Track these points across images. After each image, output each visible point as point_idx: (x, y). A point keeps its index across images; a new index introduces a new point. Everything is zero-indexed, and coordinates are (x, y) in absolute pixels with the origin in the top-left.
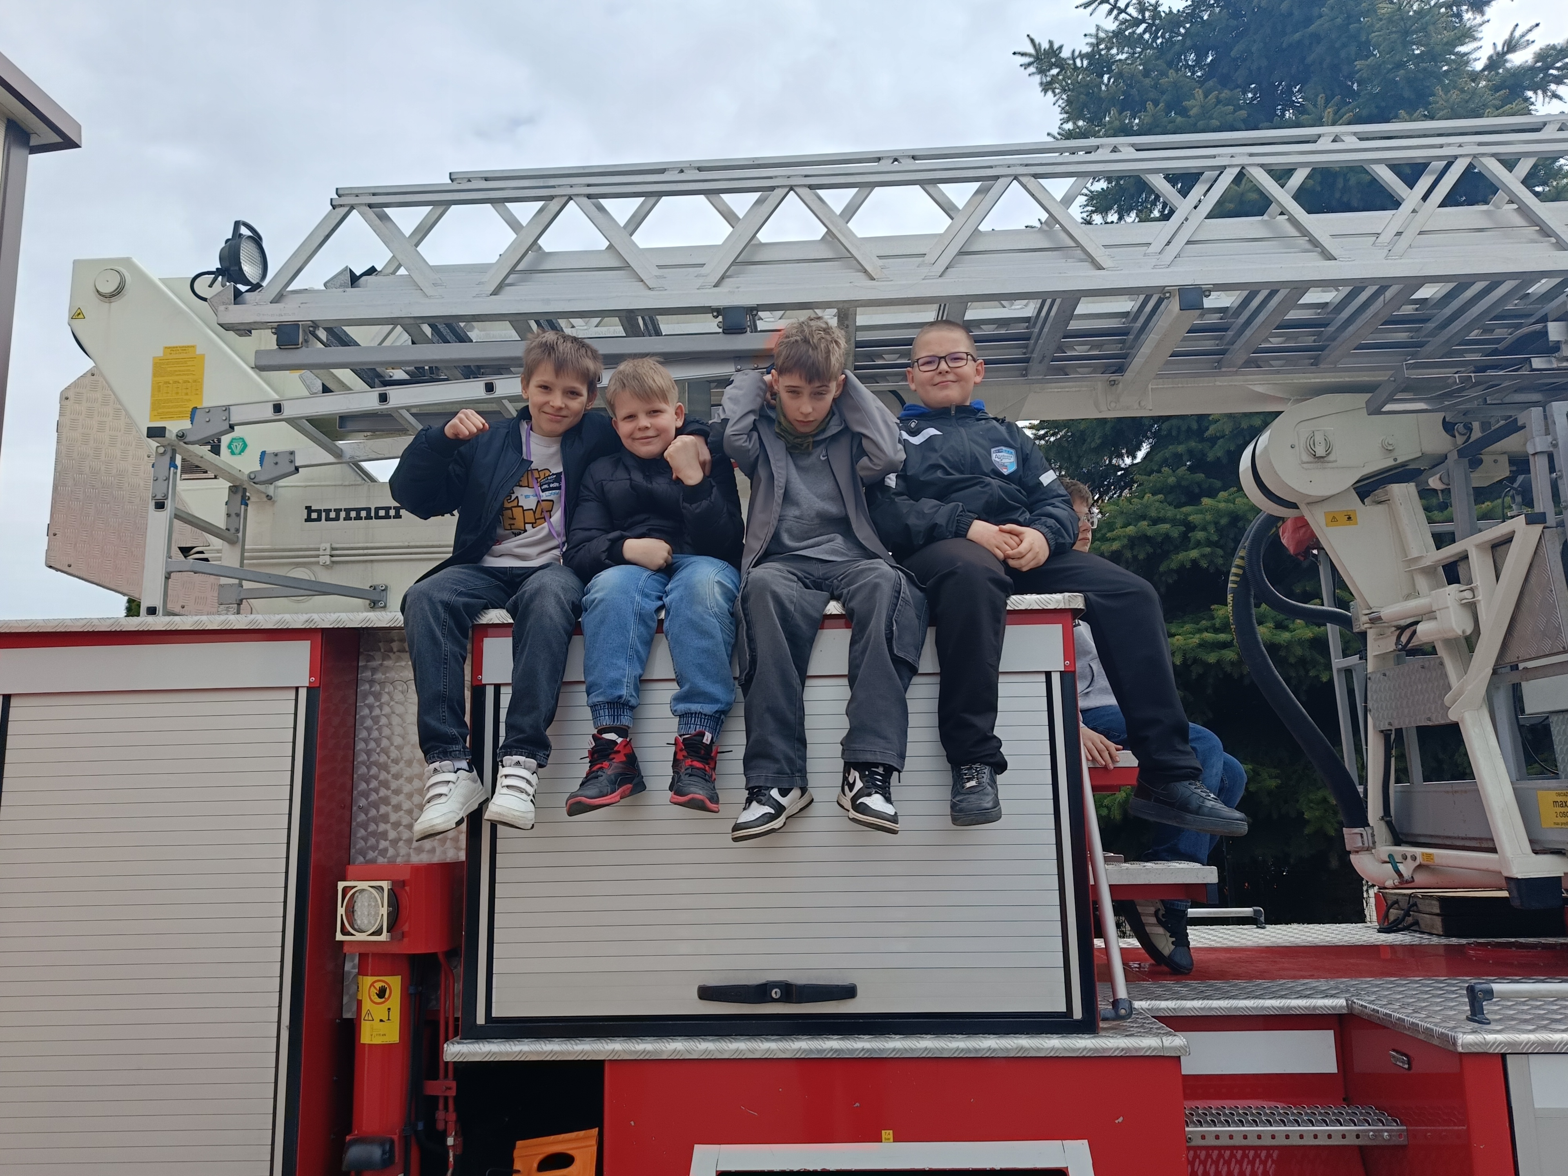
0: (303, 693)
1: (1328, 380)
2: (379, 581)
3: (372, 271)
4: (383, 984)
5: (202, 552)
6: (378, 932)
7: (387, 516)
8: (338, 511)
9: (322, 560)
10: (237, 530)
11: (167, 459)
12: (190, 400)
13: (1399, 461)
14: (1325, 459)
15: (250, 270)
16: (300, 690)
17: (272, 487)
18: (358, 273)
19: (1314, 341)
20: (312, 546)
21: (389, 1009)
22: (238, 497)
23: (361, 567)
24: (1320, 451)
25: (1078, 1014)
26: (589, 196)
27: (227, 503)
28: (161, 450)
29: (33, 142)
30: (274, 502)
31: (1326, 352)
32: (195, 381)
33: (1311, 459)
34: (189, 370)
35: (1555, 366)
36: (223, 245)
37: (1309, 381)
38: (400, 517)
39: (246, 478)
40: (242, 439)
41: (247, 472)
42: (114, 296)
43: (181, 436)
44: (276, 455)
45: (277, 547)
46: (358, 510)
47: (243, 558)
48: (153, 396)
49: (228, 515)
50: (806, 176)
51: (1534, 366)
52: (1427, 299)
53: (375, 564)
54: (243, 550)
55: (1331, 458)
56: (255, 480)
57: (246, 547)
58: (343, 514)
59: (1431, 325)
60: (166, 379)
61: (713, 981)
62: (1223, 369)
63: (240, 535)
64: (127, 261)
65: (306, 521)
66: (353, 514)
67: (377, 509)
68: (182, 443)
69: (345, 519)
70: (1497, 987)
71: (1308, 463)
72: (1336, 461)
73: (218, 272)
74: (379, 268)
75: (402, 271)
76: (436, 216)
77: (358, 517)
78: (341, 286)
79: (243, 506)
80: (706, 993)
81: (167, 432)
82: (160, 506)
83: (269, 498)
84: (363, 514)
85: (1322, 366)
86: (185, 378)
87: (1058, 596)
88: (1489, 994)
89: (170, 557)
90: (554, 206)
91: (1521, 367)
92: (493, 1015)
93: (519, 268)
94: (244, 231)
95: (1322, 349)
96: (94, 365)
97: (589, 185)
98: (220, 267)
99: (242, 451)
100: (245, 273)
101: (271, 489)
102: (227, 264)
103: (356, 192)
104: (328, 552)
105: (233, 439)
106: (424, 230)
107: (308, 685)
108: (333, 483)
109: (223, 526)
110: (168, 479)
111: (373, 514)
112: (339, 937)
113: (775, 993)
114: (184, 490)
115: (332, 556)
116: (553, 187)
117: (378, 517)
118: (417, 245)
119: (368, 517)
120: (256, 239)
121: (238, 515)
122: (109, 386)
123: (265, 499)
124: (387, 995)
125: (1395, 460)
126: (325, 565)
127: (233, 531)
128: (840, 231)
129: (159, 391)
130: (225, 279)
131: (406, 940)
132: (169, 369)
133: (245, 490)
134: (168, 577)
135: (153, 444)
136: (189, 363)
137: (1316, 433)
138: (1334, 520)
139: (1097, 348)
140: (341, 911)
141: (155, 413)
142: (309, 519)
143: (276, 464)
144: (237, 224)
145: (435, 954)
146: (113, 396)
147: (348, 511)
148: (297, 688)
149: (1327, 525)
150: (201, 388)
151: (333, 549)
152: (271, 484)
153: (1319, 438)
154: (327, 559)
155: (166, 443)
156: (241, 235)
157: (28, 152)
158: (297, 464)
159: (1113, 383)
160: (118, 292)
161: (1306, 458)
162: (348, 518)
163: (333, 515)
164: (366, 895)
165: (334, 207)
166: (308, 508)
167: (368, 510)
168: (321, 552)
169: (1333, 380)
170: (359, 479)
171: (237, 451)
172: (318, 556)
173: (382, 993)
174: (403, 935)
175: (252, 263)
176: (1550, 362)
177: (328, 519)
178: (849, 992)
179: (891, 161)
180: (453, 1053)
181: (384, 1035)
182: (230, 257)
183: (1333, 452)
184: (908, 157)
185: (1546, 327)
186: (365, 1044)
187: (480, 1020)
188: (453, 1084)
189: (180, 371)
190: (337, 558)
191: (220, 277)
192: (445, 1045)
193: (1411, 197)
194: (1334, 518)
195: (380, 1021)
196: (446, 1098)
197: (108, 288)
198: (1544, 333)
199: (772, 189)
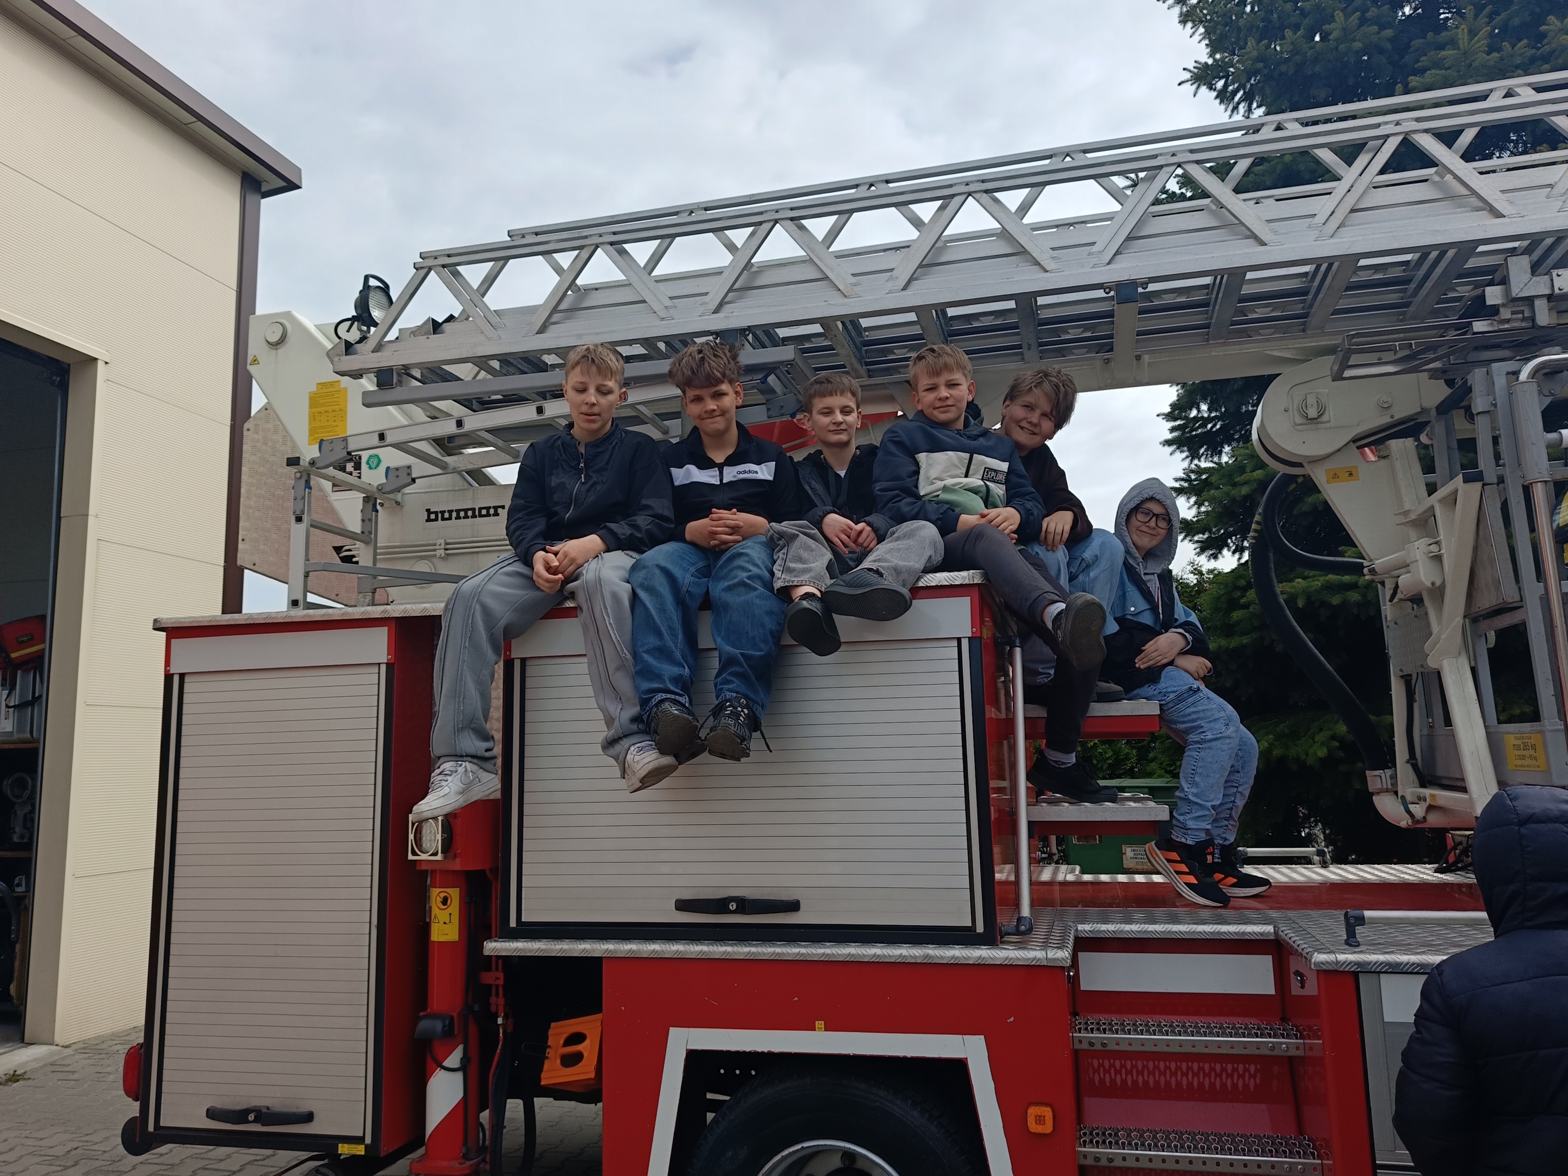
0: (383, 668)
1: (1323, 343)
3: (450, 318)
4: (446, 894)
5: (350, 550)
6: (435, 854)
7: (488, 515)
8: (450, 512)
9: (438, 553)
10: (370, 533)
11: (303, 482)
12: (337, 426)
13: (1396, 418)
14: (1318, 420)
15: (377, 312)
16: (382, 666)
17: (400, 495)
18: (440, 321)
19: (1303, 308)
20: (431, 542)
21: (450, 914)
22: (370, 506)
23: (469, 557)
24: (1312, 413)
25: (981, 929)
26: (612, 243)
27: (362, 511)
28: (298, 475)
29: (264, 188)
30: (402, 507)
31: (1309, 319)
32: (340, 410)
33: (1305, 421)
34: (336, 402)
35: (1496, 328)
36: (357, 295)
37: (1304, 345)
38: (498, 515)
39: (375, 490)
40: (377, 456)
41: (376, 485)
42: (279, 344)
43: (313, 463)
44: (397, 469)
45: (405, 544)
46: (466, 511)
47: (375, 554)
48: (309, 424)
49: (363, 521)
50: (791, 209)
51: (1475, 330)
53: (481, 556)
54: (376, 548)
55: (1325, 418)
56: (382, 491)
57: (379, 545)
58: (454, 515)
60: (319, 409)
61: (688, 895)
62: (1211, 342)
63: (373, 536)
64: (288, 315)
65: (427, 521)
66: (462, 514)
67: (480, 509)
68: (314, 468)
69: (456, 519)
70: (1369, 914)
71: (1301, 424)
72: (1329, 421)
73: (353, 319)
76: (497, 270)
77: (466, 517)
78: (425, 333)
79: (374, 513)
80: (683, 905)
81: (301, 461)
82: (299, 519)
83: (398, 503)
84: (470, 513)
85: (1308, 332)
86: (333, 408)
87: (964, 574)
88: (1360, 919)
89: (308, 560)
90: (585, 255)
91: (1467, 331)
92: (523, 920)
93: (560, 307)
94: (373, 283)
95: (1305, 316)
96: (267, 401)
97: (614, 233)
98: (355, 314)
99: (378, 466)
100: (374, 318)
101: (399, 497)
102: (360, 312)
103: (434, 254)
104: (443, 547)
105: (370, 456)
106: (487, 283)
107: (386, 661)
108: (446, 489)
109: (359, 531)
110: (303, 498)
111: (477, 513)
112: (411, 857)
113: (733, 906)
114: (335, 500)
115: (446, 549)
116: (585, 237)
117: (481, 516)
118: (483, 296)
119: (474, 516)
120: (385, 289)
121: (370, 520)
122: (278, 417)
123: (395, 505)
124: (448, 904)
125: (1392, 417)
126: (440, 557)
127: (367, 533)
128: (817, 256)
129: (315, 420)
130: (360, 324)
131: (458, 860)
132: (321, 401)
133: (376, 499)
134: (307, 575)
135: (293, 470)
136: (336, 396)
137: (1308, 396)
138: (1335, 477)
139: (1090, 331)
140: (411, 837)
141: (312, 438)
142: (429, 520)
143: (397, 476)
144: (367, 277)
145: (483, 871)
146: (281, 426)
147: (458, 511)
148: (380, 664)
149: (1328, 482)
150: (346, 416)
151: (447, 544)
152: (399, 492)
153: (1311, 400)
154: (442, 552)
155: (301, 469)
156: (370, 287)
157: (260, 197)
158: (413, 476)
159: (1106, 361)
160: (282, 340)
161: (1299, 420)
162: (458, 517)
163: (446, 515)
164: (428, 824)
165: (417, 269)
166: (428, 511)
167: (473, 510)
168: (437, 547)
169: (1329, 343)
170: (466, 484)
171: (373, 466)
172: (435, 550)
173: (445, 901)
174: (455, 856)
175: (380, 307)
176: (1492, 324)
177: (443, 519)
178: (794, 906)
179: (867, 187)
180: (490, 949)
181: (447, 934)
182: (362, 304)
183: (1327, 412)
184: (882, 181)
185: (1484, 291)
186: (434, 942)
187: (513, 923)
188: (501, 975)
189: (330, 402)
190: (451, 551)
191: (356, 323)
192: (485, 943)
193: (1349, 174)
194: (1335, 474)
195: (445, 923)
196: (497, 986)
197: (274, 338)
198: (1483, 297)
199: (760, 223)
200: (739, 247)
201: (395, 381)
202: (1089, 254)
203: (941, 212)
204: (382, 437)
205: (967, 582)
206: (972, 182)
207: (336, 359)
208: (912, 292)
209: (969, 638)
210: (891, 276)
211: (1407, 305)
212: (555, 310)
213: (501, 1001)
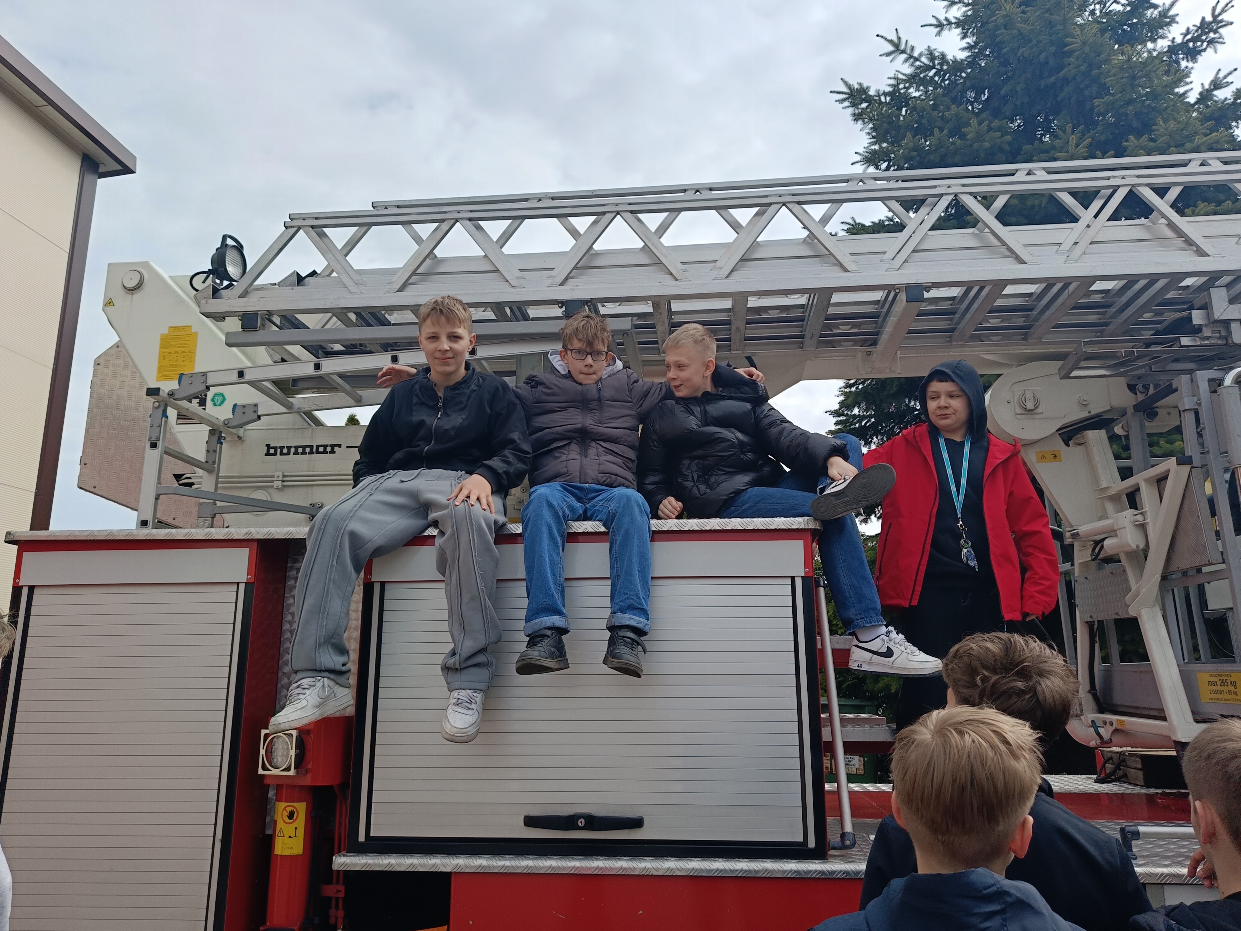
0: (242, 587)
1: (1037, 351)
2: (317, 500)
3: (314, 273)
4: (292, 809)
5: (190, 478)
6: (288, 769)
7: (325, 452)
8: (289, 448)
9: (275, 484)
10: (214, 463)
11: (160, 411)
12: (186, 366)
13: (1093, 413)
14: (1034, 411)
15: (232, 270)
16: (240, 584)
17: (242, 430)
18: (303, 276)
19: (1024, 322)
20: (268, 474)
21: (296, 828)
22: (215, 438)
23: (303, 490)
24: (1030, 405)
25: (812, 844)
26: (470, 219)
27: (207, 442)
28: (157, 404)
29: (101, 170)
30: (243, 441)
31: (1032, 330)
32: (190, 352)
33: (1024, 412)
34: (186, 344)
35: (1199, 343)
36: (214, 252)
37: (1022, 351)
38: (334, 452)
39: (221, 424)
40: (222, 395)
41: (222, 419)
42: (135, 289)
43: (171, 394)
44: (244, 406)
45: (243, 474)
46: (304, 447)
47: (217, 483)
48: (159, 362)
49: (208, 451)
50: (630, 204)
51: (1183, 343)
52: (1109, 290)
53: (315, 488)
54: (218, 477)
55: (1039, 410)
56: (228, 425)
57: (220, 474)
58: (293, 450)
59: (1113, 310)
60: (169, 350)
61: (536, 811)
62: (953, 343)
63: (216, 466)
64: (145, 266)
65: (266, 455)
66: (300, 450)
67: (318, 446)
68: (172, 400)
69: (294, 454)
70: (1142, 829)
71: (1020, 414)
72: (1042, 413)
73: (209, 272)
74: (319, 272)
75: (334, 274)
76: (361, 234)
77: (304, 453)
78: (290, 285)
79: (219, 445)
80: (531, 821)
81: (161, 392)
82: (154, 445)
83: (240, 438)
84: (308, 450)
85: (1030, 341)
86: (183, 349)
87: (800, 519)
88: (1137, 835)
89: (160, 484)
90: (445, 226)
91: (1175, 344)
92: (371, 835)
93: (419, 271)
94: (230, 242)
95: (1029, 327)
96: (119, 339)
97: (471, 211)
98: (211, 268)
99: (222, 403)
100: (229, 272)
101: (241, 432)
102: (216, 266)
103: (304, 216)
104: (280, 478)
105: (216, 394)
106: (352, 244)
107: (245, 581)
108: (287, 427)
109: (203, 460)
110: (160, 426)
111: (314, 450)
112: (261, 772)
113: (581, 822)
114: (178, 432)
115: (283, 481)
116: (446, 212)
117: (318, 452)
118: (346, 255)
119: (311, 452)
120: (239, 248)
121: (215, 451)
122: (129, 355)
123: (237, 439)
124: (295, 818)
125: (1090, 412)
126: (277, 488)
127: (210, 463)
128: (653, 244)
129: (164, 359)
130: (215, 276)
131: (309, 775)
132: (172, 343)
133: (221, 432)
134: (157, 499)
135: (151, 399)
136: (186, 339)
137: (1026, 392)
138: (1044, 458)
139: (857, 328)
140: (262, 752)
141: (161, 375)
142: (268, 454)
143: (244, 413)
144: (225, 237)
145: (331, 786)
146: (131, 363)
147: (297, 448)
148: (238, 583)
149: (1039, 463)
150: (194, 357)
151: (284, 476)
152: (241, 427)
153: (1029, 395)
154: (279, 484)
155: (160, 399)
156: (227, 245)
157: (97, 177)
158: (259, 414)
159: (869, 353)
160: (139, 286)
161: (1019, 410)
162: (296, 453)
163: (285, 451)
164: (281, 740)
165: (286, 228)
166: (268, 446)
167: (311, 447)
168: (275, 479)
169: (1041, 351)
170: (306, 424)
171: (218, 403)
172: (273, 481)
173: (291, 815)
174: (307, 771)
175: (235, 264)
176: (1195, 340)
177: (282, 454)
178: (637, 823)
179: (694, 192)
180: (339, 864)
181: (292, 848)
182: (219, 261)
183: (1040, 406)
184: (707, 188)
185: (1190, 314)
186: (277, 855)
187: (362, 838)
188: (342, 888)
189: (180, 344)
190: (287, 483)
191: (211, 276)
192: (334, 857)
193: (1086, 215)
194: (1043, 456)
195: (290, 837)
196: (337, 899)
197: (131, 284)
198: (1190, 318)
199: (604, 213)
200: (582, 233)
201: (259, 325)
202: (881, 261)
203: (757, 218)
204: (241, 374)
205: (802, 527)
206: (784, 195)
207: (203, 301)
208: (735, 280)
209: (802, 576)
210: (715, 266)
211: (1106, 324)
212: (414, 273)
213: (341, 914)
